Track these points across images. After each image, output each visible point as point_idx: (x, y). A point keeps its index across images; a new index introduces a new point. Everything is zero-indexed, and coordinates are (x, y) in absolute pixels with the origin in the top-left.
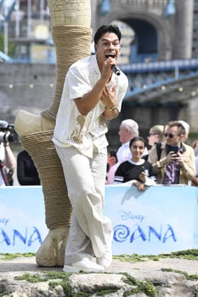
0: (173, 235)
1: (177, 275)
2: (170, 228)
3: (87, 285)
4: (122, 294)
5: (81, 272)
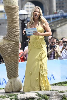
0: (53, 77)
1: (55, 92)
2: (52, 75)
3: (24, 98)
5: (21, 93)
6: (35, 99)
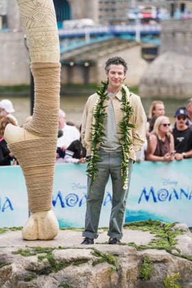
1: (130, 248)
3: (66, 258)
4: (91, 263)
5: (60, 248)
6: (89, 262)
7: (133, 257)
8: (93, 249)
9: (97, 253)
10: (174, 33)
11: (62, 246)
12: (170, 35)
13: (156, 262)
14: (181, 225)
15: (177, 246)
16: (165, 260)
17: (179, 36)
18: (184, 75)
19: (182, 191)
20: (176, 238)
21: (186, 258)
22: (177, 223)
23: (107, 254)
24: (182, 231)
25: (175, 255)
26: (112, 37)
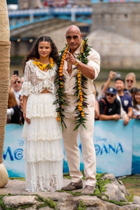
1: (68, 194)
2: (120, 145)
4: (35, 207)
5: (9, 194)
7: (70, 202)
8: (37, 195)
9: (40, 199)
10: (103, 14)
11: (11, 193)
12: (100, 16)
13: (89, 206)
14: (109, 175)
15: (106, 193)
16: (96, 204)
17: (107, 17)
18: (111, 49)
19: (110, 146)
20: (106, 186)
21: (113, 203)
22: (106, 173)
23: (49, 200)
24: (110, 180)
25: (104, 200)
26: (51, 18)
